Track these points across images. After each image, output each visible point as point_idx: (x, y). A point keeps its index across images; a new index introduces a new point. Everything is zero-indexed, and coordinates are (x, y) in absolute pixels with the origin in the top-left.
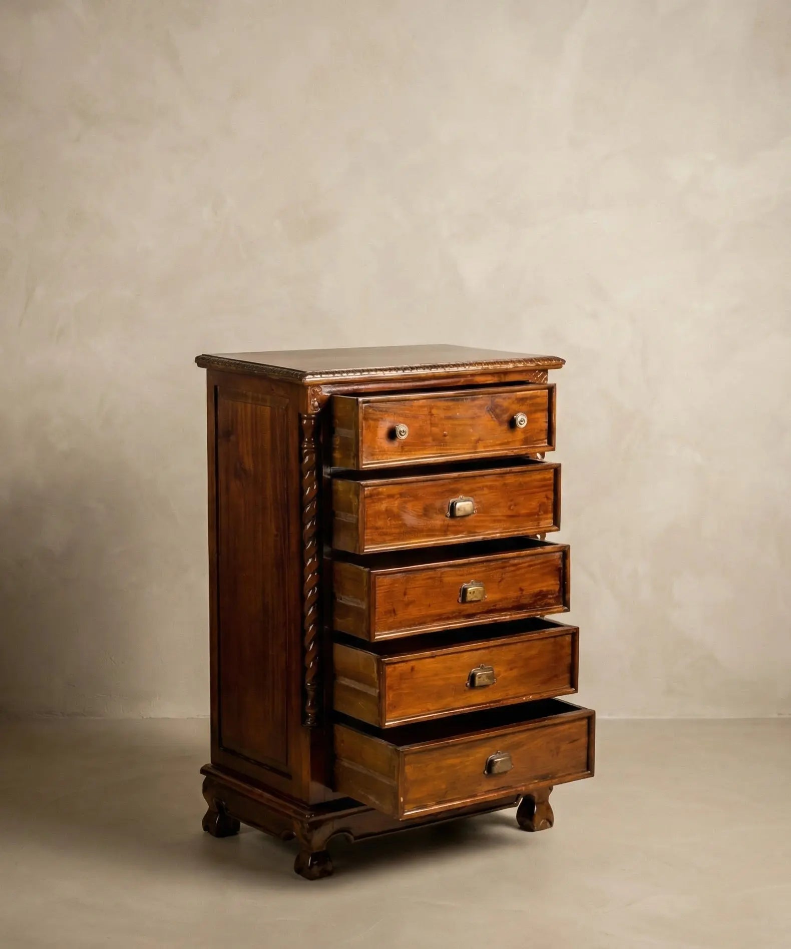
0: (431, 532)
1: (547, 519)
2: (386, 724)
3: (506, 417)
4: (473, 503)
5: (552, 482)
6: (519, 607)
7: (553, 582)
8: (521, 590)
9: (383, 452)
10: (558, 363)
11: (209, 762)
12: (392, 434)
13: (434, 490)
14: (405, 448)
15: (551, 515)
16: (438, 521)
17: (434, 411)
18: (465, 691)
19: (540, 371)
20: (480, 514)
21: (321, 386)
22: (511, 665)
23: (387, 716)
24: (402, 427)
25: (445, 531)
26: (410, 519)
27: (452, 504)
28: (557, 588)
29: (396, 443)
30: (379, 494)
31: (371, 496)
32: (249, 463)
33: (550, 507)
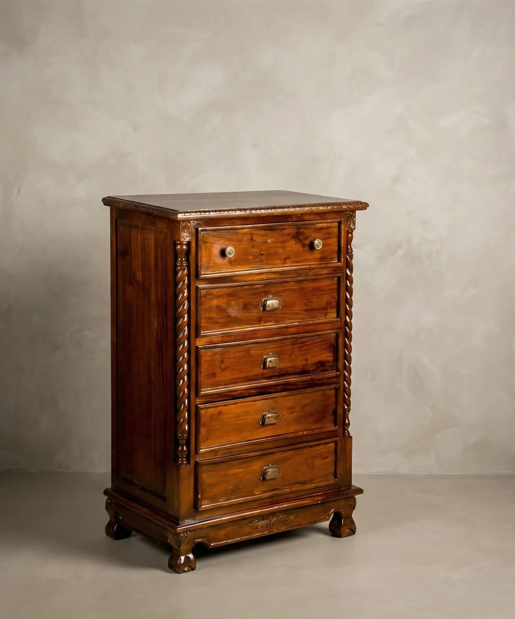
0: (249, 322)
1: (332, 313)
2: (201, 450)
3: (307, 242)
4: (280, 302)
5: (336, 286)
6: (304, 372)
7: (329, 355)
8: (306, 360)
9: (217, 266)
10: (364, 206)
11: (110, 486)
12: (223, 253)
13: (251, 292)
14: (232, 263)
15: (334, 310)
16: (254, 313)
17: (254, 237)
18: (258, 428)
19: (350, 211)
20: (284, 309)
21: (191, 221)
22: (291, 409)
23: (201, 445)
24: (230, 249)
25: (259, 320)
26: (233, 312)
27: (264, 301)
28: (331, 359)
29: (226, 260)
30: (211, 294)
31: (206, 296)
32: (139, 276)
33: (334, 304)
